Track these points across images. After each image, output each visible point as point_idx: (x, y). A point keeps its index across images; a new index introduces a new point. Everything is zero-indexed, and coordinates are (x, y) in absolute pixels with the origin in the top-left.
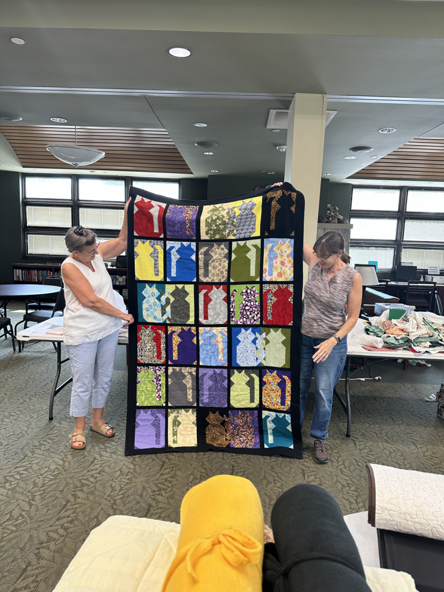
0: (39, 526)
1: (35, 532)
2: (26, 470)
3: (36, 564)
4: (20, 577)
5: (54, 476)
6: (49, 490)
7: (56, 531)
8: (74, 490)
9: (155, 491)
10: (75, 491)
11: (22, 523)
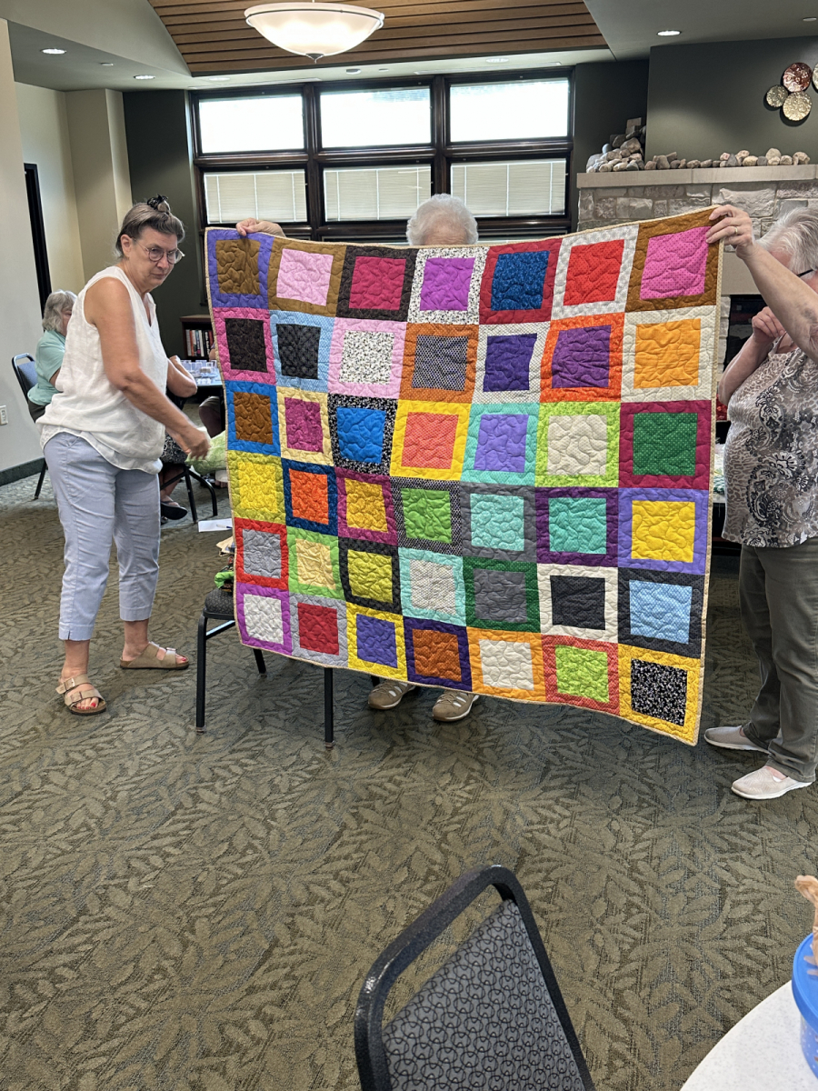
0: (290, 872)
1: (281, 881)
2: (252, 757)
3: (290, 945)
4: (260, 965)
5: (310, 772)
6: (302, 800)
7: (324, 884)
8: (354, 804)
9: (532, 823)
10: (357, 807)
11: (255, 861)
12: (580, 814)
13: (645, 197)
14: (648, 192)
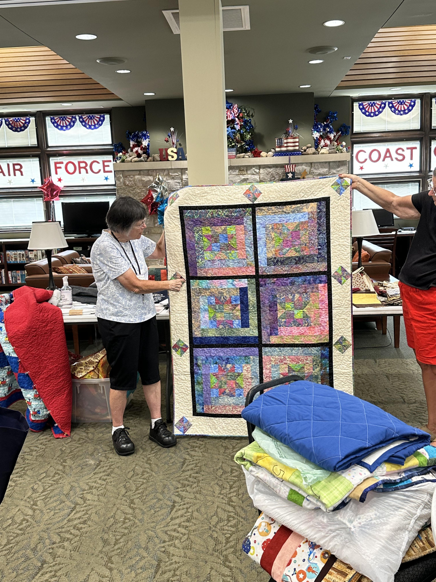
13: (149, 175)
14: (150, 173)
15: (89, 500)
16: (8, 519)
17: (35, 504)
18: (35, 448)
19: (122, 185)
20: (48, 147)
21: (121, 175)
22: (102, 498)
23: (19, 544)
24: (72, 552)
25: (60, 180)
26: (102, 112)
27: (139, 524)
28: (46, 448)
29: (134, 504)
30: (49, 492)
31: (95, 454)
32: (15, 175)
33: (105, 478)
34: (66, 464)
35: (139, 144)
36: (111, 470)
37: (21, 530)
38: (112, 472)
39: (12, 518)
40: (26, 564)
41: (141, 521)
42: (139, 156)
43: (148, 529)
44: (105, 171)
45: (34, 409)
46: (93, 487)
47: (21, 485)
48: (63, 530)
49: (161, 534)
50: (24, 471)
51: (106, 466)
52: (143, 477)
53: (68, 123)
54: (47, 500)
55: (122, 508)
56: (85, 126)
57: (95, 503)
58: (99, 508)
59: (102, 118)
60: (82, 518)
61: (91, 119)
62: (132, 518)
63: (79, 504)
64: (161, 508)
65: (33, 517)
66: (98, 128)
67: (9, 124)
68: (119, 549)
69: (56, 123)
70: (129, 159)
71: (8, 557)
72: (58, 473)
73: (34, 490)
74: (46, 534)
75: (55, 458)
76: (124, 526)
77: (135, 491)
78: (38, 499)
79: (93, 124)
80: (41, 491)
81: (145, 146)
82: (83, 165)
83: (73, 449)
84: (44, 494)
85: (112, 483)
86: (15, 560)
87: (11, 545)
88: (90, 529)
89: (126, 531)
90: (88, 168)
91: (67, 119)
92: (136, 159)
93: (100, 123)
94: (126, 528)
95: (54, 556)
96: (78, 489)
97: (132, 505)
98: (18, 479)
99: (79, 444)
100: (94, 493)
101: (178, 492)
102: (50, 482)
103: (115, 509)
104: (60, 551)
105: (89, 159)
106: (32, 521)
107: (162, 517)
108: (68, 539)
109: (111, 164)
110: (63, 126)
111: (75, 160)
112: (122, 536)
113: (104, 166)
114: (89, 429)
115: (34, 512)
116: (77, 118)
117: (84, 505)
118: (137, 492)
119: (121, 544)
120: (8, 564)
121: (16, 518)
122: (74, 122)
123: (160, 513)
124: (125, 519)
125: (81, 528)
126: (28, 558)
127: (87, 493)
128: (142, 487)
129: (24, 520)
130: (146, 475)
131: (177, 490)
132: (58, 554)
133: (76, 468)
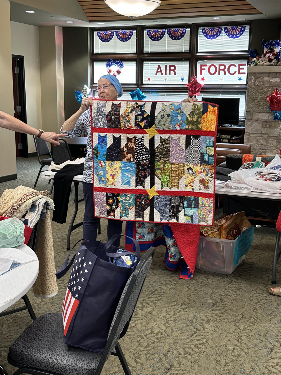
12: (158, 306)
13: (277, 77)
14: (278, 75)
15: (207, 328)
16: (148, 329)
17: (168, 322)
18: (169, 282)
19: (253, 85)
20: (197, 52)
21: (253, 77)
22: (217, 330)
23: (155, 349)
24: (193, 364)
25: (203, 79)
26: (243, 24)
27: (244, 355)
28: (177, 284)
29: (242, 339)
30: (178, 316)
31: (213, 295)
32: (170, 74)
33: (220, 315)
34: (191, 298)
35: (271, 51)
36: (225, 310)
37: (157, 339)
38: (225, 312)
39: (151, 329)
40: (159, 364)
41: (246, 353)
42: (270, 61)
43: (252, 361)
44: (239, 73)
45: (172, 253)
46: (210, 319)
47: (158, 307)
48: (187, 346)
49: (261, 367)
50: (161, 297)
51: (221, 307)
52: (250, 321)
53: (215, 33)
54: (176, 321)
55: (232, 340)
56: (228, 35)
57: (212, 332)
58: (214, 336)
59: (243, 29)
60: (201, 341)
61: (234, 29)
62: (239, 350)
63: (199, 330)
64: (263, 347)
65: (166, 331)
66: (239, 37)
67: (171, 33)
68: (228, 370)
69: (206, 32)
70: (261, 63)
71: (147, 356)
72: (184, 304)
73: (168, 313)
74: (175, 346)
75: (183, 292)
76: (233, 354)
77: (243, 330)
78: (170, 319)
79: (235, 34)
80: (172, 314)
81: (277, 53)
82: (222, 67)
83: (197, 288)
84: (174, 316)
85: (225, 320)
86: (152, 359)
87: (149, 348)
88: (207, 350)
89: (234, 358)
90: (226, 70)
91: (215, 30)
92: (268, 63)
93: (241, 33)
94: (234, 356)
95: (180, 363)
96: (199, 319)
97: (240, 340)
98: (156, 302)
99: (202, 286)
100: (211, 324)
101: (278, 339)
102: (179, 309)
103: (226, 340)
104: (184, 361)
105: (227, 63)
106: (165, 334)
107: (263, 355)
108: (190, 353)
109: (245, 67)
110: (211, 36)
111: (217, 63)
112: (231, 361)
113: (239, 69)
114: (209, 276)
115: (167, 328)
116: (223, 28)
117: (204, 331)
118: (245, 331)
119: (230, 367)
120: (147, 360)
121: (154, 330)
122: (220, 33)
123: (262, 351)
124: (234, 349)
125: (200, 348)
126: (161, 360)
127: (205, 323)
128: (248, 328)
129: (159, 332)
130: (252, 320)
131: (277, 337)
132: (183, 362)
133: (198, 303)
